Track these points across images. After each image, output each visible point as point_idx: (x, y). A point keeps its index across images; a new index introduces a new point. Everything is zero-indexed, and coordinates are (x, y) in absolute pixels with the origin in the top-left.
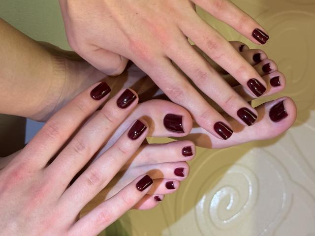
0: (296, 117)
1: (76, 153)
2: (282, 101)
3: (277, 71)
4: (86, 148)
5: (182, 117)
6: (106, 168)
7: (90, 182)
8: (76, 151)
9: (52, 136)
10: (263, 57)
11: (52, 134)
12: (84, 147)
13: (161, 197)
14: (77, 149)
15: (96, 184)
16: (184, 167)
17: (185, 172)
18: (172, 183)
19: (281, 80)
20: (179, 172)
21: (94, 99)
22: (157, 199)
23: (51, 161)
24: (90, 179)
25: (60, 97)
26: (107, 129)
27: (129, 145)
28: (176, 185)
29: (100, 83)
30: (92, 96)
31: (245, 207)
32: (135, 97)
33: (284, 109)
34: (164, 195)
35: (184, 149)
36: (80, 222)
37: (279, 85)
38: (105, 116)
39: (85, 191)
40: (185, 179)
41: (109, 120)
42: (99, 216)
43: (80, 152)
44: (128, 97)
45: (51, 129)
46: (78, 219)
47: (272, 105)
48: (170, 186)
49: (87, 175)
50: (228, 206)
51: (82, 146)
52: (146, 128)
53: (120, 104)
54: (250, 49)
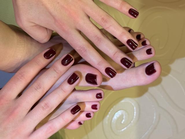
0: (161, 72)
1: (36, 91)
2: (153, 63)
3: (150, 45)
4: (42, 88)
5: (96, 75)
6: (54, 100)
7: (43, 108)
8: (36, 90)
9: (20, 79)
10: (142, 37)
11: (21, 79)
12: (40, 88)
13: (82, 122)
14: (36, 88)
15: (47, 110)
16: (97, 104)
17: (98, 107)
18: (90, 114)
19: (153, 51)
20: (94, 107)
21: (46, 58)
22: (80, 123)
23: (20, 95)
24: (43, 106)
25: (21, 58)
26: (55, 77)
27: (68, 87)
28: (92, 115)
29: (49, 49)
30: (45, 57)
31: (132, 122)
32: (73, 60)
33: (154, 68)
34: (84, 121)
35: (97, 94)
36: (36, 131)
37: (151, 53)
38: (54, 69)
39: (40, 114)
40: (98, 111)
41: (56, 72)
42: (48, 128)
43: (38, 90)
44: (68, 59)
45: (20, 75)
46: (35, 130)
47: (147, 65)
48: (88, 115)
49: (42, 104)
50: (122, 121)
51: (39, 87)
52: (78, 78)
53: (63, 63)
54: (135, 31)
